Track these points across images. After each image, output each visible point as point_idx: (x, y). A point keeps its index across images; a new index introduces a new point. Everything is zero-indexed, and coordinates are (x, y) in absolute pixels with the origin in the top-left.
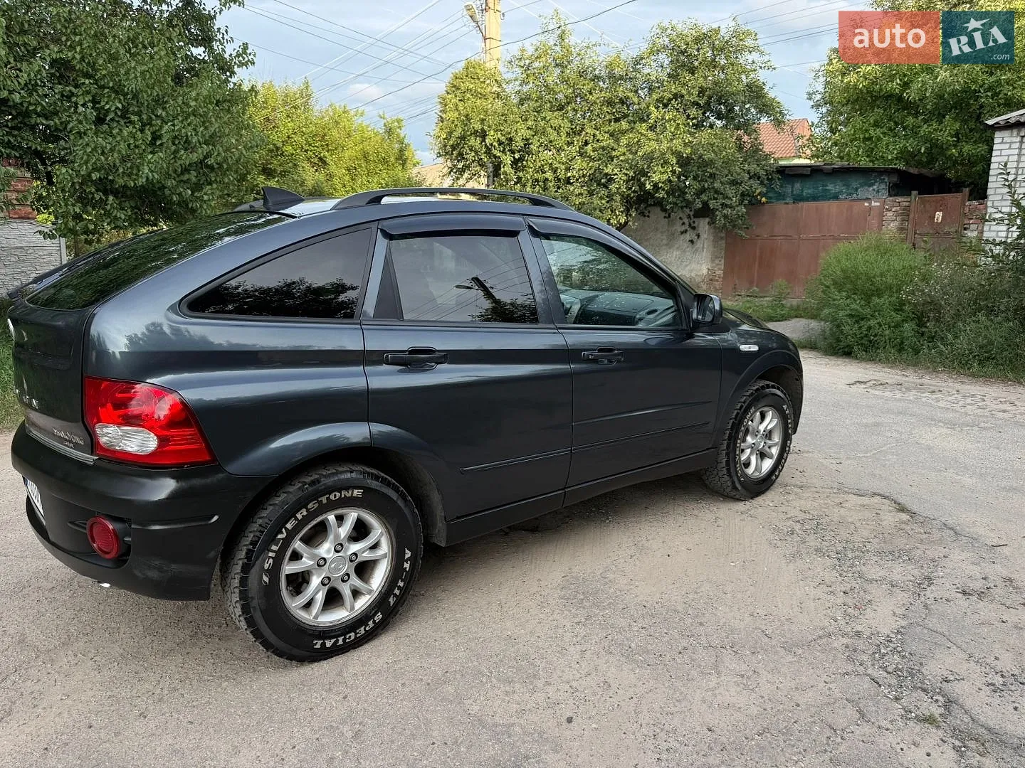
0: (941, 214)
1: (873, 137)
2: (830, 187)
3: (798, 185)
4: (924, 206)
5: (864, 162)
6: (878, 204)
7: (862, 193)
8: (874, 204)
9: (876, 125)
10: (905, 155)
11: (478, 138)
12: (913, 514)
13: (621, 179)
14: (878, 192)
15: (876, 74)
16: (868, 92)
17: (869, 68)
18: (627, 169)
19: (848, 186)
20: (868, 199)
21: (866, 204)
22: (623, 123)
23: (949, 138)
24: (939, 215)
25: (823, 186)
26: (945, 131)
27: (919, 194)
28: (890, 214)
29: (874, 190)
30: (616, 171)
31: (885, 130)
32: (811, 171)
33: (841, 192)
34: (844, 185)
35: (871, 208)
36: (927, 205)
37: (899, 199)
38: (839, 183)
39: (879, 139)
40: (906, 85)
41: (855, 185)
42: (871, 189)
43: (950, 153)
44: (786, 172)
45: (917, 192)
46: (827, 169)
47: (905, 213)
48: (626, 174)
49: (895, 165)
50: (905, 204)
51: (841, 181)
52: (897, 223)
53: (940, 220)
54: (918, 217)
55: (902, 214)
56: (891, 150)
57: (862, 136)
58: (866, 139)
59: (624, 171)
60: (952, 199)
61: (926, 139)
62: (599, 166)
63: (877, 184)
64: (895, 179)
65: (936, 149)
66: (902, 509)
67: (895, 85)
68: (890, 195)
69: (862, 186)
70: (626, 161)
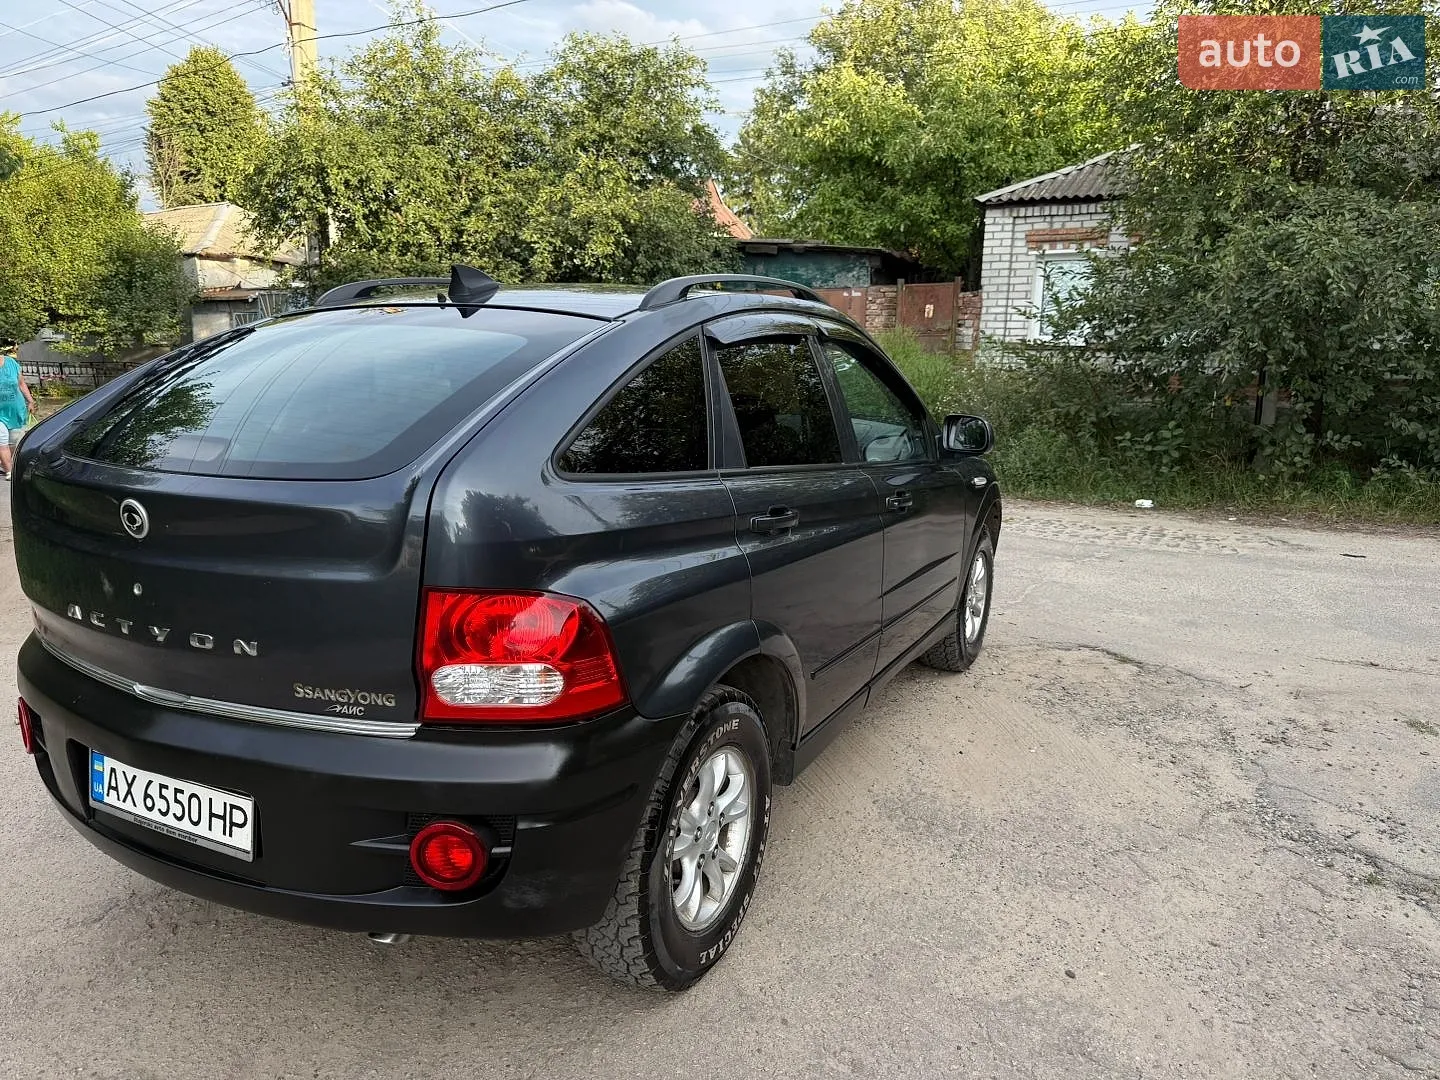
0: (932, 307)
1: (844, 210)
2: (801, 271)
3: (762, 267)
4: (913, 298)
5: (839, 241)
6: (859, 294)
7: (842, 279)
8: (854, 294)
9: (845, 193)
10: (883, 234)
11: (311, 177)
12: (1139, 664)
13: (544, 249)
14: (858, 279)
15: (845, 129)
16: (832, 151)
17: (837, 121)
18: (552, 236)
19: (822, 270)
20: (846, 288)
21: (846, 294)
22: (531, 170)
23: (932, 215)
24: (929, 308)
25: (793, 269)
26: (926, 204)
27: (906, 282)
28: (874, 307)
29: (853, 276)
30: (535, 238)
31: (855, 200)
32: (779, 249)
33: (815, 278)
34: (818, 270)
35: (851, 299)
36: (916, 297)
37: (884, 289)
38: (811, 266)
39: (850, 212)
40: (878, 146)
41: (831, 269)
42: (850, 275)
43: (930, 233)
44: (747, 250)
45: (903, 280)
46: (797, 248)
47: (892, 307)
48: (551, 243)
49: (873, 245)
50: (891, 295)
51: (814, 264)
52: (882, 319)
53: (931, 315)
54: (907, 311)
55: (888, 308)
56: (868, 226)
57: (831, 208)
58: (836, 212)
59: (548, 238)
60: (944, 289)
61: (906, 216)
62: (505, 228)
63: (857, 268)
64: (877, 263)
65: (916, 228)
66: (1124, 660)
67: (866, 145)
68: (872, 283)
69: (839, 272)
70: (548, 224)
